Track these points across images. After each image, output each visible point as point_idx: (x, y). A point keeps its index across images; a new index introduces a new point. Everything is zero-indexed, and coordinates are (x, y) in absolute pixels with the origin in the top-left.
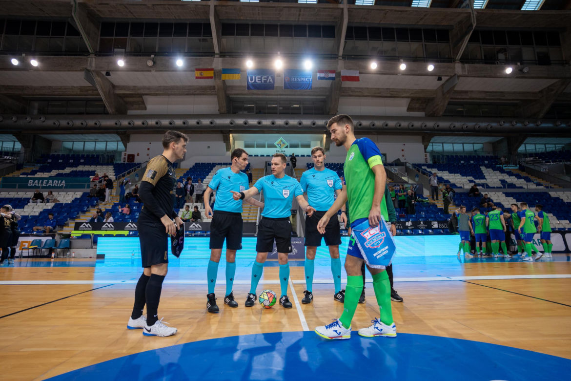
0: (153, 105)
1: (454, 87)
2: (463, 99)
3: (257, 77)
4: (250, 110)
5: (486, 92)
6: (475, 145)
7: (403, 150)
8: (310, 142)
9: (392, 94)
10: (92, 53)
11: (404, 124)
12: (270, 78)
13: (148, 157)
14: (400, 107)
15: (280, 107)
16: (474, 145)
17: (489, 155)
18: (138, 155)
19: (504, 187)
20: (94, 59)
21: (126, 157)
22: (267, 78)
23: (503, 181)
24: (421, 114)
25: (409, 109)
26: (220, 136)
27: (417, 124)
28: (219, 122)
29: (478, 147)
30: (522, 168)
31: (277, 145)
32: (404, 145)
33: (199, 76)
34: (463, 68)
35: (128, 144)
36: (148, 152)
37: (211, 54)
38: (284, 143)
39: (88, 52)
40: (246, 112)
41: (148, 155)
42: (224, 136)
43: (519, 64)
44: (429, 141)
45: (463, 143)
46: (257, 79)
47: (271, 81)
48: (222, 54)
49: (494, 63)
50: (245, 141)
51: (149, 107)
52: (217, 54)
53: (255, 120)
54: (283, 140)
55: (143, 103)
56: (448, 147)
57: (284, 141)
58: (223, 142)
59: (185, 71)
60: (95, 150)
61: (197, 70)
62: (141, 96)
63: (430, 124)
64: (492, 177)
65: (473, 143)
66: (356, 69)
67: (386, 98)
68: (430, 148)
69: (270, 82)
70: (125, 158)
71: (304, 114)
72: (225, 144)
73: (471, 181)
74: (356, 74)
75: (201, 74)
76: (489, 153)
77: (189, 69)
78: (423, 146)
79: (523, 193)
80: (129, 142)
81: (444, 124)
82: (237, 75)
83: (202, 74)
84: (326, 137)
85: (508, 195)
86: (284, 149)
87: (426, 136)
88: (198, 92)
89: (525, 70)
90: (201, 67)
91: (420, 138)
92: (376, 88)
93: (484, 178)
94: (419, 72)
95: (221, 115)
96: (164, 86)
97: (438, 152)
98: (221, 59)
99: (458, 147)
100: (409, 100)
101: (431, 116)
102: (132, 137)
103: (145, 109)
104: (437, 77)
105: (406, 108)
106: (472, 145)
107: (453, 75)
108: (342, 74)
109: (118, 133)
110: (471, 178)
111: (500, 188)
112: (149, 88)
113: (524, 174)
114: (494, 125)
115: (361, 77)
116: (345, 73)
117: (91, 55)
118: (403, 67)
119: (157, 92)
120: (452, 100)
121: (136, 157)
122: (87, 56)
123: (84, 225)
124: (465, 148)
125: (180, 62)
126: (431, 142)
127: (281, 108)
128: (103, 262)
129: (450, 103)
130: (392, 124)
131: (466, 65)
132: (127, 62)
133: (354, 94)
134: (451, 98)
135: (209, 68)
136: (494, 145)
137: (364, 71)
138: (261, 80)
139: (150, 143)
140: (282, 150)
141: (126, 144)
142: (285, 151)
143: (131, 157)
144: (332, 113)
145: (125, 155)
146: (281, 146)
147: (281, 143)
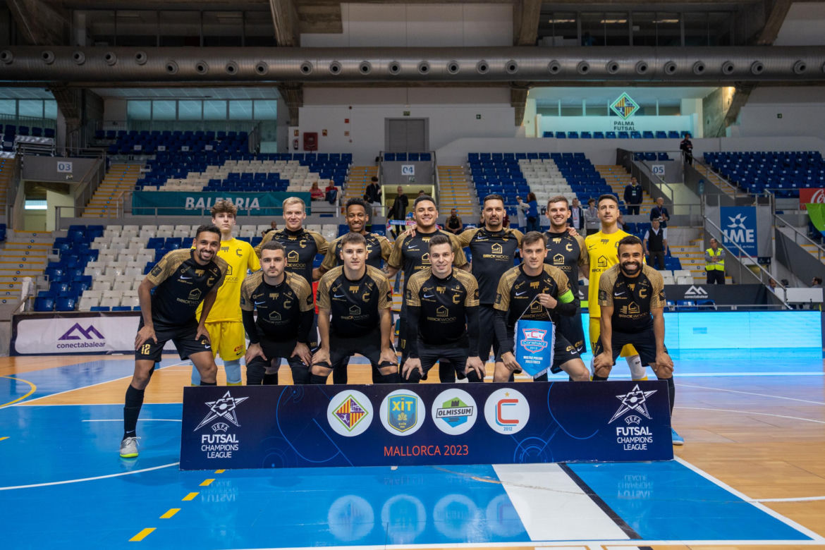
4: (567, 32)
8: (680, 100)
13: (347, 138)
15: (635, 24)
18: (325, 134)
21: (301, 139)
26: (504, 92)
28: (526, 63)
31: (615, 111)
35: (300, 109)
36: (346, 127)
38: (630, 106)
41: (347, 134)
42: (512, 91)
51: (346, 25)
53: (603, 61)
54: (629, 98)
55: (339, 17)
57: (632, 101)
58: (509, 105)
62: (338, 2)
70: (296, 141)
72: (513, 109)
80: (302, 106)
84: (735, 96)
86: (631, 118)
102: (308, 92)
103: (340, 30)
121: (321, 139)
127: (637, 28)
139: (350, 108)
140: (627, 121)
141: (298, 110)
142: (632, 123)
143: (311, 139)
144: (764, 41)
145: (297, 133)
146: (623, 110)
147: (625, 105)
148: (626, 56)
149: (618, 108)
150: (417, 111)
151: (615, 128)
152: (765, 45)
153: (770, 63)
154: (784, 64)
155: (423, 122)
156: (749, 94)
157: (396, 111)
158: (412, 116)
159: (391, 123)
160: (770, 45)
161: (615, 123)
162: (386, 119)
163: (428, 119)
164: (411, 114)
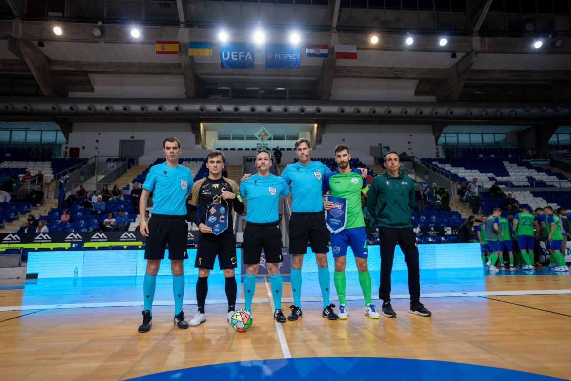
0: (102, 86)
1: (471, 65)
2: (482, 80)
3: (232, 53)
4: (224, 93)
5: (510, 71)
6: (497, 136)
7: (409, 143)
8: (298, 133)
9: (396, 75)
10: (18, 16)
11: (411, 111)
12: (248, 54)
13: (97, 151)
14: (406, 91)
15: (261, 90)
16: (495, 135)
17: (514, 147)
18: (84, 148)
19: (532, 185)
20: (20, 24)
21: (68, 151)
22: (245, 54)
23: (530, 179)
24: (432, 98)
25: (417, 93)
26: (188, 125)
27: (427, 111)
28: (186, 107)
29: (500, 138)
30: (554, 163)
31: (258, 137)
32: (411, 136)
33: (160, 50)
34: (482, 42)
35: (70, 134)
36: (97, 145)
37: (175, 23)
38: (266, 135)
39: (12, 13)
40: (219, 97)
41: (97, 148)
42: (192, 125)
43: (550, 36)
44: (441, 132)
45: (482, 134)
46: (233, 56)
47: (250, 57)
48: (190, 24)
49: (520, 36)
50: (218, 132)
51: (96, 88)
52: (183, 23)
53: (230, 106)
54: (265, 130)
55: (89, 82)
56: (464, 139)
57: (267, 132)
58: (191, 133)
59: (142, 43)
60: (26, 142)
61: (158, 42)
62: (86, 73)
63: (442, 111)
64: (517, 174)
65: (494, 134)
66: (353, 44)
67: (389, 80)
68: (442, 140)
69: (248, 59)
70: (66, 152)
71: (290, 98)
72: (194, 135)
73: (491, 179)
74: (352, 49)
75: (162, 48)
76: (513, 145)
77: (148, 40)
78: (434, 137)
79: (554, 193)
80: (71, 133)
81: (458, 111)
82: (208, 50)
83: (165, 48)
84: (318, 127)
85: (536, 195)
86: (266, 142)
87: (437, 125)
88: (159, 71)
89: (558, 44)
90: (163, 39)
91: (430, 127)
92: (377, 68)
93: (507, 175)
94: (428, 47)
95: (189, 99)
96: (116, 63)
97: (452, 145)
98: (187, 30)
99: (476, 139)
100: (418, 81)
101: (444, 100)
102: (76, 125)
103: (92, 90)
104: (450, 54)
105: (413, 92)
106: (493, 135)
107: (470, 50)
108: (336, 50)
109: (56, 121)
110: (491, 175)
111: (527, 186)
112: (97, 65)
113: (556, 170)
114: (520, 111)
115: (360, 53)
116: (339, 49)
117: (16, 18)
118: (409, 41)
119: (107, 70)
120: (467, 82)
121: (81, 151)
122: (11, 19)
123: (10, 237)
124: (484, 139)
125: (135, 33)
126: (443, 132)
127: (263, 92)
128: (36, 283)
129: (465, 86)
130: (396, 111)
131: (486, 39)
132: (65, 30)
133: (350, 75)
134: (468, 79)
135: (173, 40)
136: (520, 135)
137: (364, 46)
138: (238, 57)
139: (99, 134)
140: (264, 143)
141: (68, 135)
142: (267, 144)
143: (74, 151)
144: (324, 98)
145: (67, 148)
146: (262, 137)
147: (263, 134)
148: (244, 104)
149: (259, 136)
150: (138, 136)
151: (257, 147)
152: (326, 99)
153: (325, 109)
154: (334, 109)
155: (142, 142)
156: (325, 127)
157: (126, 136)
158: (135, 138)
159: (122, 142)
160: (328, 99)
161: (258, 144)
162: (120, 140)
163: (144, 141)
164: (135, 137)
